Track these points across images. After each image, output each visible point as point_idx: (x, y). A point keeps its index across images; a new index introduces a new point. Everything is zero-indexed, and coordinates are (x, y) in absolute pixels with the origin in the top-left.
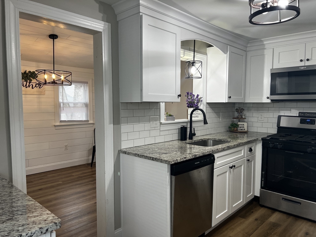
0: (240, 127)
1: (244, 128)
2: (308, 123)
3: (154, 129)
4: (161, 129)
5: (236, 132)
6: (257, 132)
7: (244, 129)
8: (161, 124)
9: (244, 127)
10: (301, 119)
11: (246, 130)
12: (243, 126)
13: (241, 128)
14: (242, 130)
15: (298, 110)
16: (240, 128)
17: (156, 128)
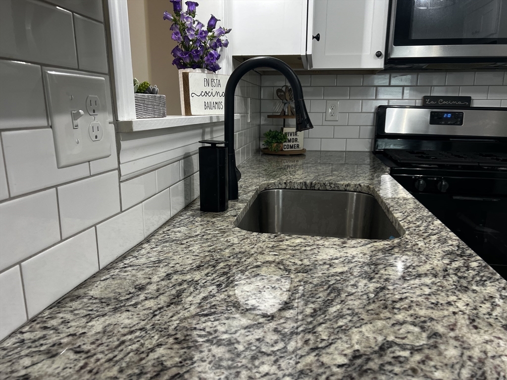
0: (289, 141)
1: (296, 143)
2: (446, 122)
3: (83, 170)
4: (125, 170)
5: (280, 154)
6: (320, 151)
7: (298, 146)
8: (124, 131)
9: (296, 140)
10: (432, 113)
11: (301, 147)
12: (295, 137)
13: (291, 144)
14: (291, 147)
15: (421, 92)
16: (289, 144)
17: (96, 167)
